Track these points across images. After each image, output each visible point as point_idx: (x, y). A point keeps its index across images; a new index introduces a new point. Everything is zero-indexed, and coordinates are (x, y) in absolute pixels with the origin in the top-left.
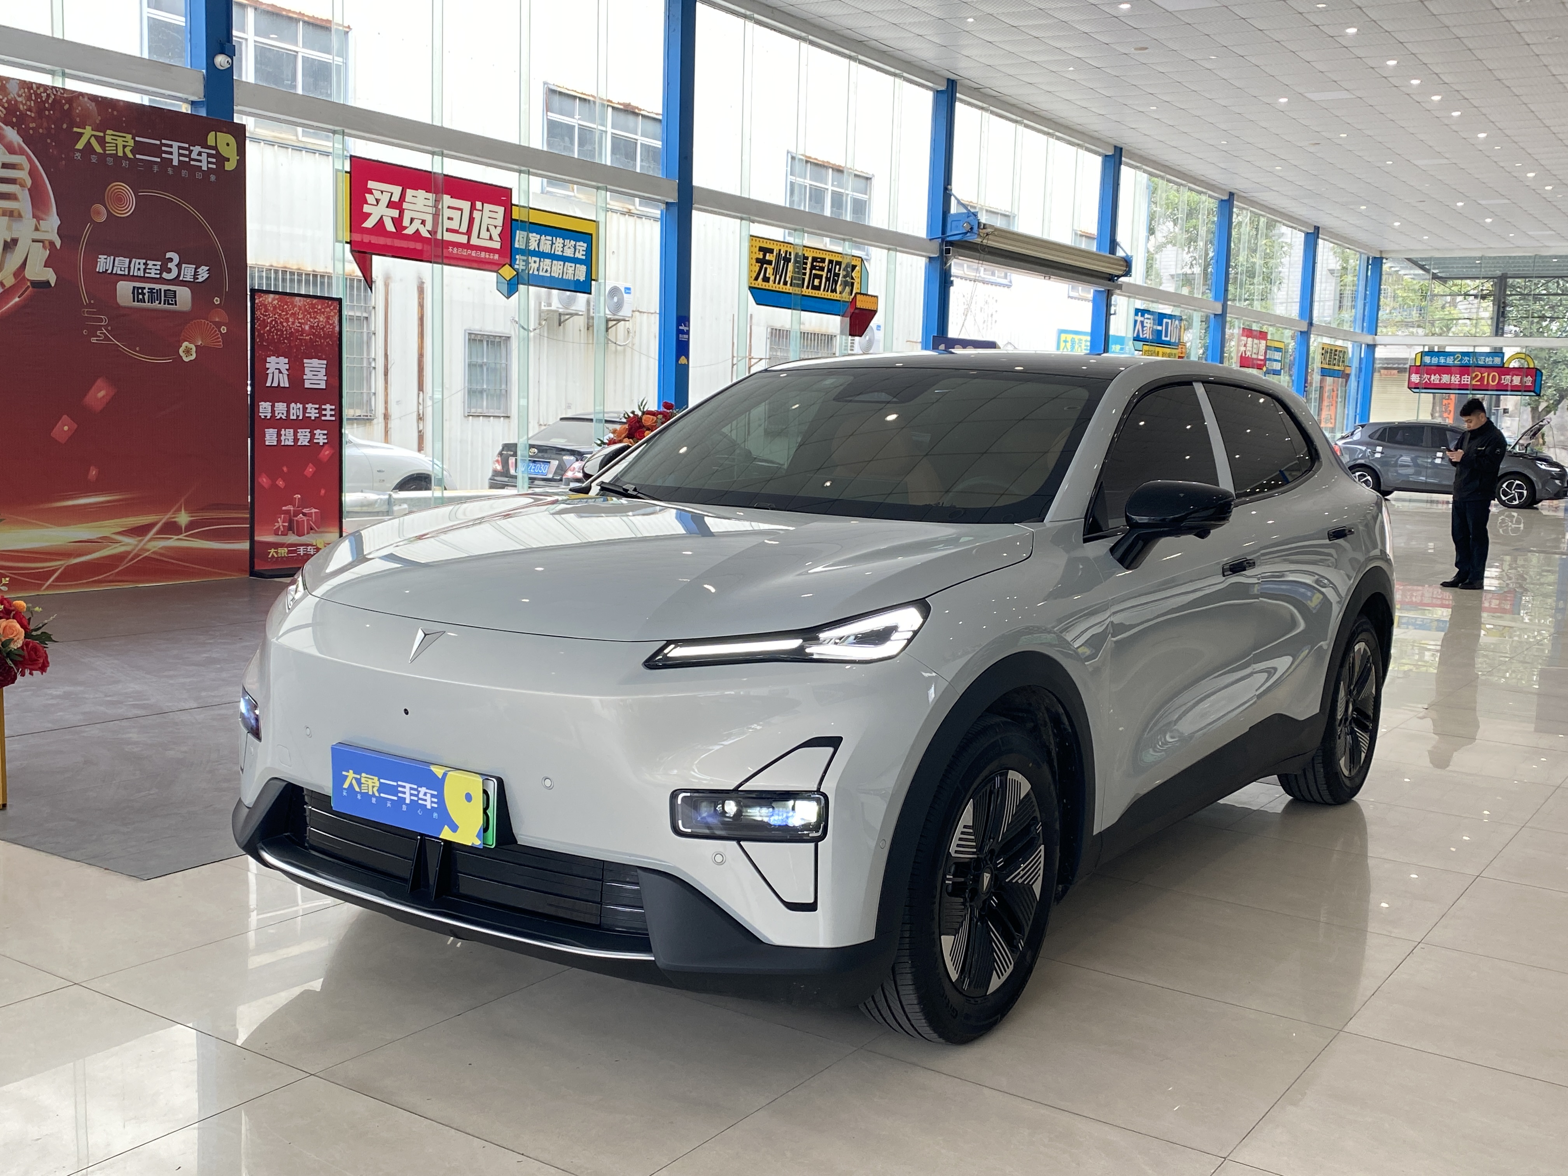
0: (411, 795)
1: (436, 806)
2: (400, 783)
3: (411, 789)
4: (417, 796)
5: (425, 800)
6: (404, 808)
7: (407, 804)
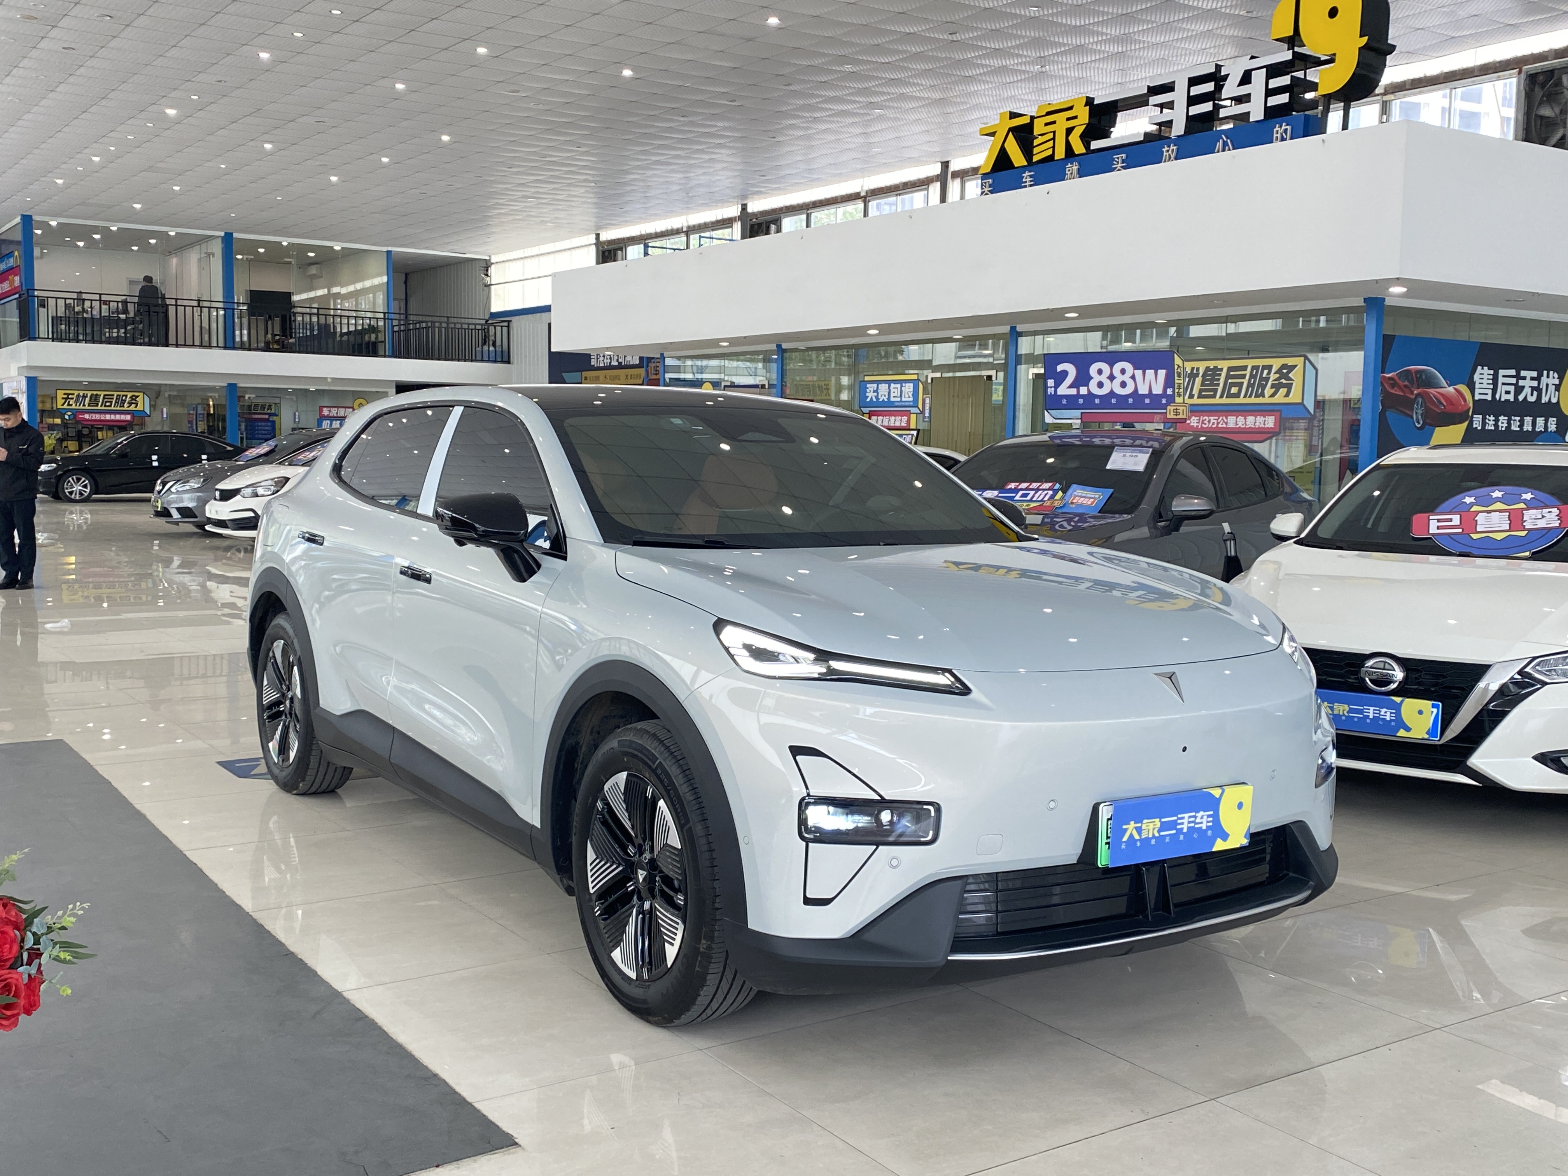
0: (1189, 822)
1: (1211, 824)
2: (1180, 816)
3: (1190, 817)
4: (1193, 822)
5: (1201, 823)
6: (1182, 837)
7: (1184, 834)
